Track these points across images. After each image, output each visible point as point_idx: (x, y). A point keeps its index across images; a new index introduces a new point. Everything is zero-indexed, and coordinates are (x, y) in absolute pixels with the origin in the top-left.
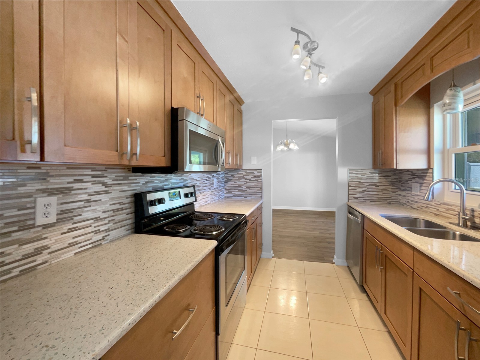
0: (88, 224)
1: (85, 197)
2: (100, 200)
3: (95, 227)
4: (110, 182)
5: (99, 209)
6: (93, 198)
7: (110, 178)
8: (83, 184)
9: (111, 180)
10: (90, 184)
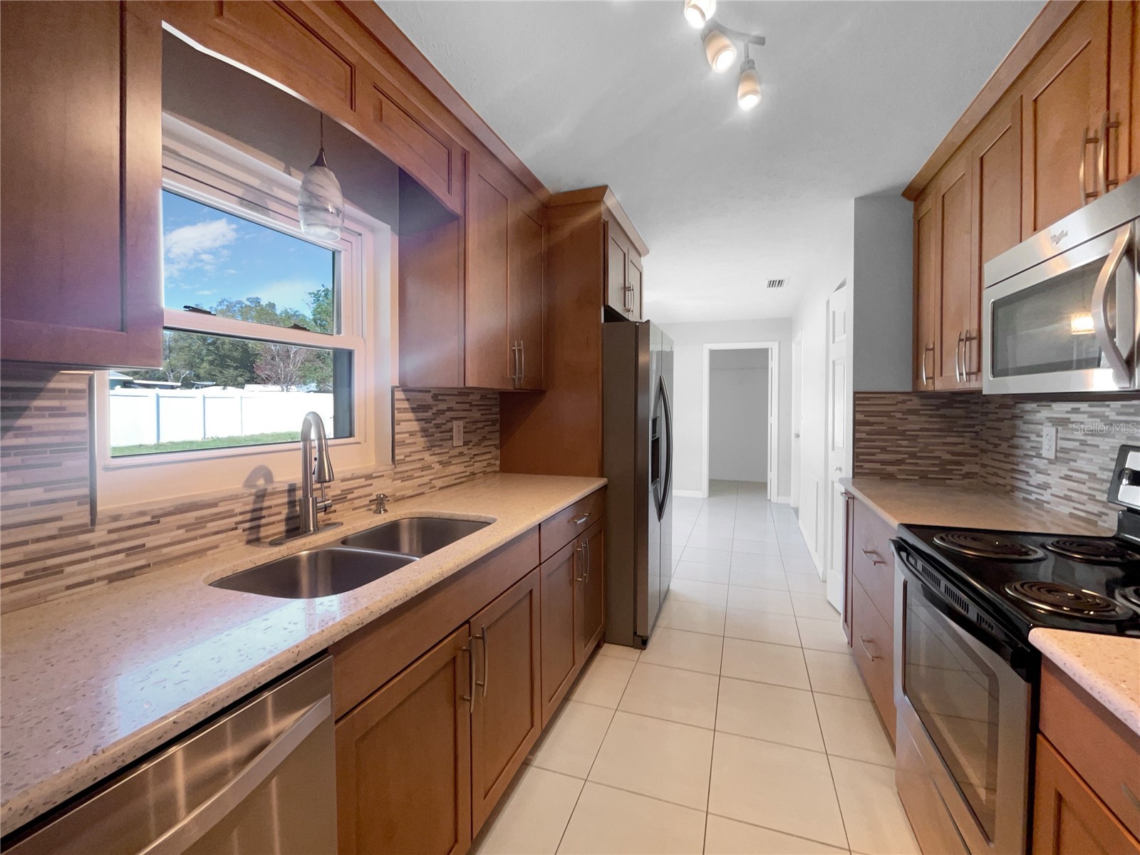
0: (1082, 479)
1: (1079, 435)
2: (1098, 446)
3: (1090, 488)
4: (1113, 416)
5: (1096, 461)
6: (1090, 440)
7: (1113, 410)
8: (1080, 416)
9: (1114, 413)
10: (1086, 416)
